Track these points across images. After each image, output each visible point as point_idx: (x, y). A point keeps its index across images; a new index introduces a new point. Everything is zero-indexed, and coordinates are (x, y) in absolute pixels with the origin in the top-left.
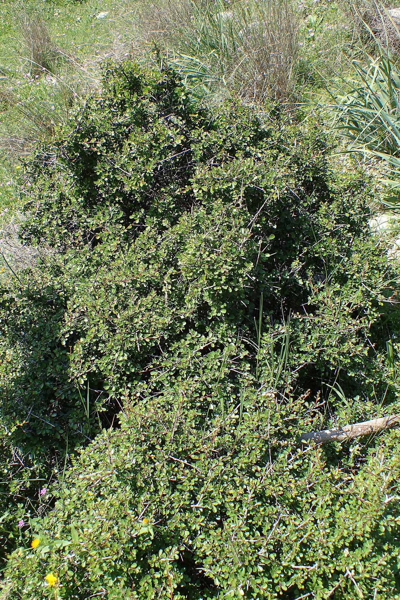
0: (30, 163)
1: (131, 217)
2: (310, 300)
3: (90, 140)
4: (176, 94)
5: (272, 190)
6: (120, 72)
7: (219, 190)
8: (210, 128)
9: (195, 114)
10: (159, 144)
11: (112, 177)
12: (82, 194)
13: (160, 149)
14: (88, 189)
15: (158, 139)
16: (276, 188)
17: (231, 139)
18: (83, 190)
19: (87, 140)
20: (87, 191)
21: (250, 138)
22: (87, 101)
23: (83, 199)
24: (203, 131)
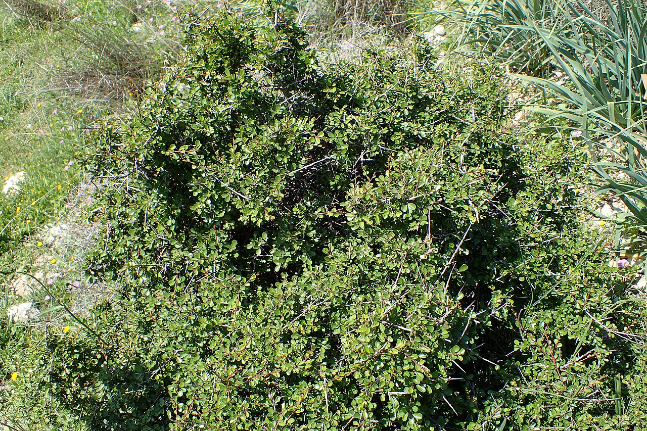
0: (91, 158)
1: (249, 247)
2: (518, 346)
3: (178, 148)
4: (302, 62)
5: (466, 207)
6: (214, 34)
7: (390, 219)
8: (353, 104)
9: (331, 87)
10: (286, 146)
11: (216, 197)
12: (173, 217)
13: (288, 154)
14: (181, 208)
15: (285, 140)
16: (470, 202)
17: (385, 117)
18: (173, 210)
19: (174, 147)
20: (179, 211)
21: (409, 110)
22: (168, 84)
23: (174, 221)
24: (345, 114)
